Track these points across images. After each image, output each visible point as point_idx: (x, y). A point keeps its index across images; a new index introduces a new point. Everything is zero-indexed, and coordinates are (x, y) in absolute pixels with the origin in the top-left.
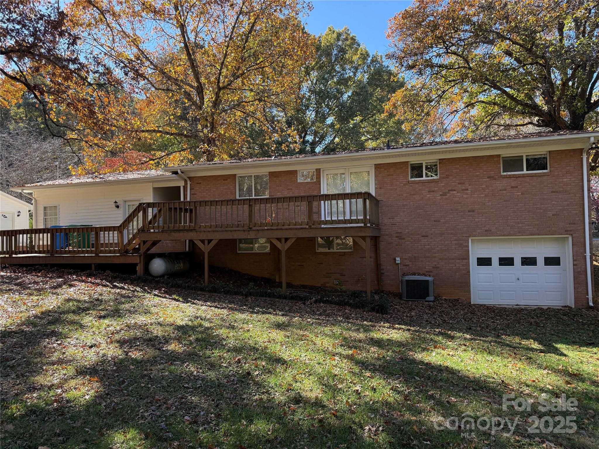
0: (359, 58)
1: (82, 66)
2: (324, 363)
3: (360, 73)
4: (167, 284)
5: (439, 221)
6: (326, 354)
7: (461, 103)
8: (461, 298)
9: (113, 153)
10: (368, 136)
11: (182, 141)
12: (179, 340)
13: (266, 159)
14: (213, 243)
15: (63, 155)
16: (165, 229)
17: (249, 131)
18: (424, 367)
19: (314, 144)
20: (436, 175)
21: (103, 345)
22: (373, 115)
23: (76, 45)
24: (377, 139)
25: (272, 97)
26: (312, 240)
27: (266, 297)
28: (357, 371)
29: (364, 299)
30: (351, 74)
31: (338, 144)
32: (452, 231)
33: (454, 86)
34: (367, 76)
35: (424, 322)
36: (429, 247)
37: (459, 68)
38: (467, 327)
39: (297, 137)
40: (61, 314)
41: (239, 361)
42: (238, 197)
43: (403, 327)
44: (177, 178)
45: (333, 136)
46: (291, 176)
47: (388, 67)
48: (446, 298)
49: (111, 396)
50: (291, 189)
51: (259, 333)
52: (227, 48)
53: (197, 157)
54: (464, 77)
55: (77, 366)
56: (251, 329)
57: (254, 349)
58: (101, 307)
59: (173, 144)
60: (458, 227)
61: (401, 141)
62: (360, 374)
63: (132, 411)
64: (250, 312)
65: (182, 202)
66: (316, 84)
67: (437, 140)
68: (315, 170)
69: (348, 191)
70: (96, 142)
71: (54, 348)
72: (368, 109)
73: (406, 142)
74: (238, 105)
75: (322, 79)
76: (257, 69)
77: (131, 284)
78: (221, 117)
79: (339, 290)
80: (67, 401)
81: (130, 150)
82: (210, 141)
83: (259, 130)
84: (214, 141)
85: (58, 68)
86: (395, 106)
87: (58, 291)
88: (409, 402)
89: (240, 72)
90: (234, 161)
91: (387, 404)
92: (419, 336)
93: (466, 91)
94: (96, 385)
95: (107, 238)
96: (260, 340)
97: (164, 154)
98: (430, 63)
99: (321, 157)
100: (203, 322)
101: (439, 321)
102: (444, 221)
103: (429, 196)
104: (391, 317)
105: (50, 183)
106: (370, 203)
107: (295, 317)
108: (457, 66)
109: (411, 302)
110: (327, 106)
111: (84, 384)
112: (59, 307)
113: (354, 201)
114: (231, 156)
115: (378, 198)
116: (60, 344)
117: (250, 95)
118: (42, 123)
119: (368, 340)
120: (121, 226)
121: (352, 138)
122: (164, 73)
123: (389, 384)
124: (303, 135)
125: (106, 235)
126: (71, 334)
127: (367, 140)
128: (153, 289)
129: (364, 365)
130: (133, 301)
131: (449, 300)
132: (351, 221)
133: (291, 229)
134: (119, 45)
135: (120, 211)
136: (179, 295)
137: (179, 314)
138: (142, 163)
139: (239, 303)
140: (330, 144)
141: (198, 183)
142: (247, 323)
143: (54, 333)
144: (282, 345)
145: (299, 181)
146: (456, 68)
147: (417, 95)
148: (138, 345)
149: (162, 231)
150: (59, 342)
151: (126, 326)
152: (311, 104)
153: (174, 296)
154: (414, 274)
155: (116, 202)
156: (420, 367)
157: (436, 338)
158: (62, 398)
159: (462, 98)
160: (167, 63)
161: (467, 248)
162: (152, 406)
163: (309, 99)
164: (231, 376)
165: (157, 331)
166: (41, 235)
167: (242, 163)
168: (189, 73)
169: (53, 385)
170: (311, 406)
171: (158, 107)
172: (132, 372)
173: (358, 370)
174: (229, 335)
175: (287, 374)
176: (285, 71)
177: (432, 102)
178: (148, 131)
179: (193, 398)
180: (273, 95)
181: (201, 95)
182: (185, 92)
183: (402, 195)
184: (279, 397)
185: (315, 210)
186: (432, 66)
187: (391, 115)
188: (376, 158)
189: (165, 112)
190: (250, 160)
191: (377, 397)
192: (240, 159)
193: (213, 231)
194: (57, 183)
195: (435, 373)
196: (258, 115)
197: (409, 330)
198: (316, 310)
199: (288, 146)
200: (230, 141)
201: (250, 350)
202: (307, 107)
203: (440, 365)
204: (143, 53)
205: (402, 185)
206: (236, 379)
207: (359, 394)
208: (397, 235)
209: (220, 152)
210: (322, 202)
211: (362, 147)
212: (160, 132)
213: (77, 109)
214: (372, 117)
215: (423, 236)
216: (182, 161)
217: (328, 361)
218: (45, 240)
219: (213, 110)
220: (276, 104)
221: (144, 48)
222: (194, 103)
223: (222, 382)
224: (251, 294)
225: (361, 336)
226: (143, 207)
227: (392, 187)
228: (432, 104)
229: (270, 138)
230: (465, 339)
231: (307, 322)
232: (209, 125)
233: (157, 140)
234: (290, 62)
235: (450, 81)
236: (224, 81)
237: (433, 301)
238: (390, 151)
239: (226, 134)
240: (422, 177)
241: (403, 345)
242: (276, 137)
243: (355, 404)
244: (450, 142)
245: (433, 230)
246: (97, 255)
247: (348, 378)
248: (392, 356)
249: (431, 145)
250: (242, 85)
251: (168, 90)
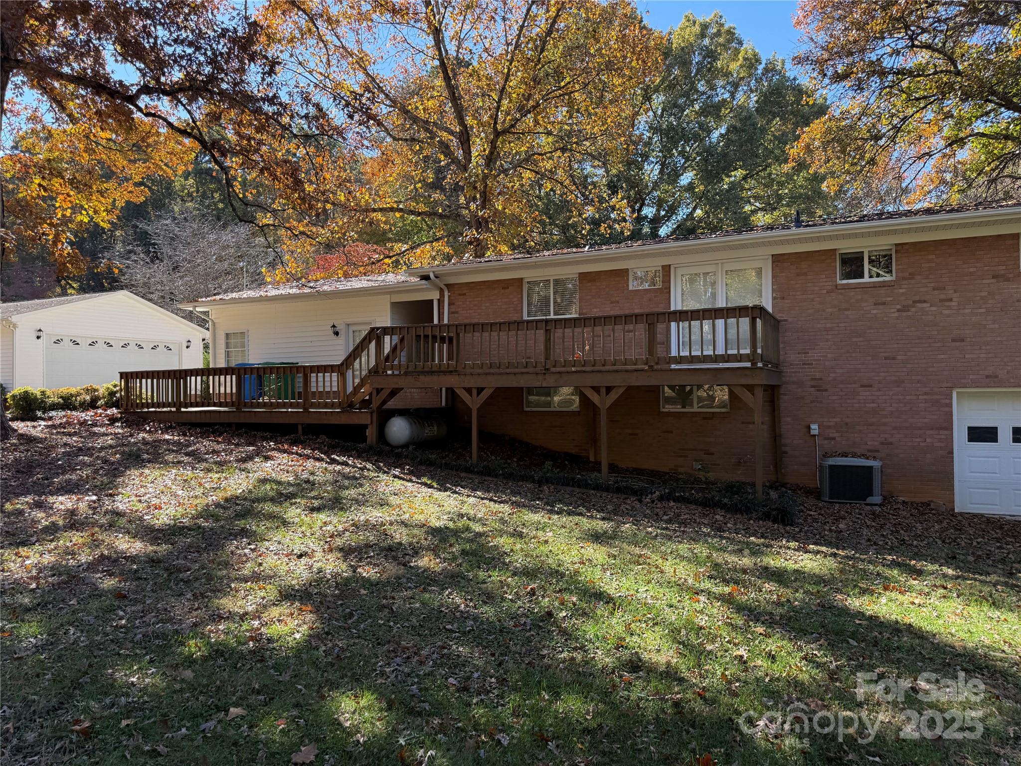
0: (741, 66)
1: (284, 106)
2: (680, 605)
3: (741, 93)
4: (413, 459)
5: (894, 358)
6: (682, 589)
7: (938, 139)
8: (935, 500)
9: (329, 247)
10: (757, 204)
11: (434, 224)
12: (435, 551)
13: (574, 250)
14: (485, 394)
15: (252, 252)
16: (410, 369)
17: (543, 203)
18: (864, 623)
19: (656, 222)
20: (890, 272)
21: (319, 555)
22: (767, 167)
23: (275, 74)
24: (775, 209)
25: (584, 143)
26: (654, 391)
27: (573, 486)
28: (740, 623)
29: (750, 497)
30: (727, 95)
31: (700, 220)
32: (919, 378)
33: (925, 107)
34: (755, 99)
35: (863, 541)
36: (875, 405)
37: (935, 73)
38: (947, 554)
39: (628, 211)
40: (254, 502)
41: (533, 593)
42: (525, 318)
43: (824, 549)
44: (428, 286)
45: (691, 206)
46: (617, 279)
47: (795, 79)
48: (906, 500)
49: (333, 636)
50: (618, 302)
51: (564, 547)
52: (511, 64)
53: (459, 251)
54: (945, 90)
55: (280, 586)
56: (550, 540)
57: (558, 574)
58: (313, 494)
59: (421, 229)
60: (931, 369)
61: (819, 212)
62: (746, 629)
63: (367, 662)
64: (548, 510)
65: (436, 326)
66: (662, 116)
67: (890, 208)
68: (660, 268)
69: (721, 303)
70: (302, 229)
71: (245, 555)
72: (756, 156)
73: (829, 214)
74: (527, 160)
75: (672, 107)
76: (560, 95)
77: (358, 457)
78: (498, 182)
79: (703, 479)
80: (268, 640)
81: (354, 242)
82: (480, 224)
83: (560, 201)
84: (487, 222)
85: (248, 113)
86: (808, 149)
87: (249, 465)
88: (838, 684)
89: (531, 103)
90: (520, 256)
91: (797, 684)
92: (853, 567)
93: (949, 115)
94: (310, 617)
95: (321, 384)
96: (567, 559)
97: (405, 247)
98: (878, 68)
99: (672, 244)
100: (471, 524)
101: (892, 540)
102: (903, 357)
103: (875, 312)
104: (800, 531)
105: (234, 295)
106: (764, 325)
107: (624, 523)
108: (932, 71)
109: (837, 505)
110: (682, 153)
111: (292, 614)
112: (250, 492)
113: (732, 321)
114: (513, 248)
115: (778, 316)
116: (255, 549)
117: (544, 142)
118: (221, 201)
119: (758, 570)
120: (342, 364)
121: (727, 209)
122: (407, 112)
123: (800, 649)
124: (637, 206)
125: (320, 379)
126: (270, 535)
127: (754, 212)
128: (391, 466)
129: (752, 613)
130: (361, 485)
131: (912, 503)
132: (727, 358)
133: (617, 371)
134: (337, 69)
135: (340, 341)
136: (432, 478)
137: (435, 509)
138: (373, 263)
139: (529, 495)
140: (685, 220)
141: (460, 295)
142: (543, 529)
143: (244, 533)
144: (604, 570)
145: (631, 288)
146: (930, 75)
147: (851, 127)
148: (371, 557)
149: (406, 374)
150: (252, 547)
151: (353, 525)
152: (653, 150)
153: (424, 480)
154: (845, 455)
155: (334, 326)
156: (858, 622)
157: (888, 572)
158: (261, 634)
159: (940, 130)
160: (413, 94)
161: (947, 409)
162: (396, 657)
163: (648, 144)
164: (521, 617)
165: (401, 536)
166: (222, 378)
167: (534, 259)
168: (447, 109)
169: (246, 613)
170: (659, 678)
171: (397, 170)
172: (364, 600)
173: (742, 622)
174: (515, 548)
175: (614, 621)
176: (608, 96)
177: (881, 139)
178: (381, 210)
179: (461, 649)
180: (586, 139)
181: (465, 147)
182: (441, 142)
183: (824, 311)
184: (603, 658)
185: (660, 337)
186: (883, 73)
187: (802, 166)
188: (776, 243)
189: (408, 178)
190: (546, 253)
191: (778, 670)
192: (528, 252)
193: (486, 374)
194: (245, 296)
195: (886, 635)
196: (560, 174)
197: (835, 555)
198: (661, 513)
199: (610, 227)
200: (512, 223)
201: (551, 574)
202: (646, 157)
203: (897, 622)
204: (373, 80)
205: (825, 291)
206: (529, 621)
207: (745, 662)
208: (813, 383)
209: (496, 241)
210: (673, 325)
211: (744, 224)
212: (401, 210)
213: (275, 178)
214: (765, 169)
215: (862, 386)
216: (434, 258)
217: (687, 603)
218: (227, 386)
219: (486, 171)
220: (590, 155)
221: (376, 72)
222: (455, 161)
223: (506, 624)
224: (548, 481)
225: (746, 561)
226: (376, 334)
227: (804, 296)
228: (882, 142)
229: (580, 215)
230: (945, 576)
231: (647, 533)
232: (478, 196)
233: (394, 225)
234: (617, 81)
235: (917, 99)
236: (505, 120)
237: (880, 505)
238: (802, 230)
239: (507, 210)
240: (862, 276)
241: (824, 581)
242: (589, 211)
243: (738, 680)
244: (917, 213)
245: (882, 374)
246: (306, 410)
247: (724, 634)
248: (804, 600)
249: (880, 219)
250: (535, 126)
251: (413, 140)
